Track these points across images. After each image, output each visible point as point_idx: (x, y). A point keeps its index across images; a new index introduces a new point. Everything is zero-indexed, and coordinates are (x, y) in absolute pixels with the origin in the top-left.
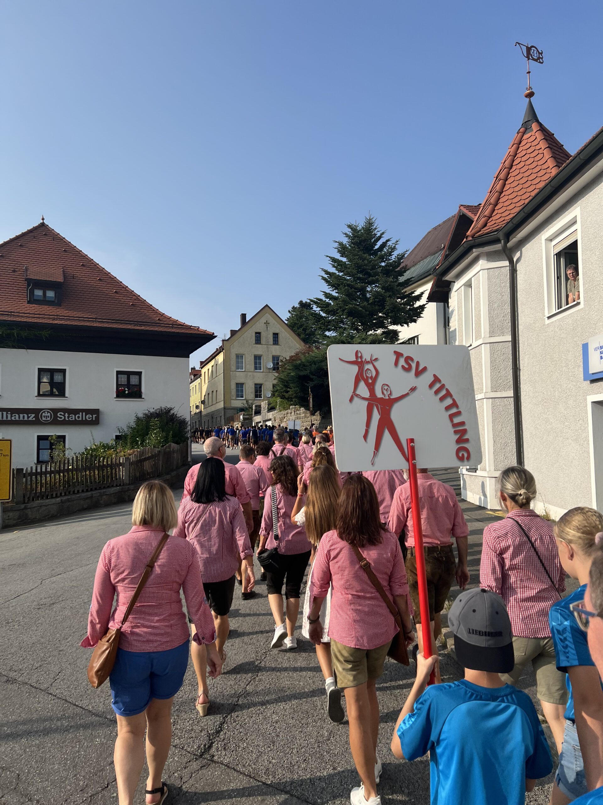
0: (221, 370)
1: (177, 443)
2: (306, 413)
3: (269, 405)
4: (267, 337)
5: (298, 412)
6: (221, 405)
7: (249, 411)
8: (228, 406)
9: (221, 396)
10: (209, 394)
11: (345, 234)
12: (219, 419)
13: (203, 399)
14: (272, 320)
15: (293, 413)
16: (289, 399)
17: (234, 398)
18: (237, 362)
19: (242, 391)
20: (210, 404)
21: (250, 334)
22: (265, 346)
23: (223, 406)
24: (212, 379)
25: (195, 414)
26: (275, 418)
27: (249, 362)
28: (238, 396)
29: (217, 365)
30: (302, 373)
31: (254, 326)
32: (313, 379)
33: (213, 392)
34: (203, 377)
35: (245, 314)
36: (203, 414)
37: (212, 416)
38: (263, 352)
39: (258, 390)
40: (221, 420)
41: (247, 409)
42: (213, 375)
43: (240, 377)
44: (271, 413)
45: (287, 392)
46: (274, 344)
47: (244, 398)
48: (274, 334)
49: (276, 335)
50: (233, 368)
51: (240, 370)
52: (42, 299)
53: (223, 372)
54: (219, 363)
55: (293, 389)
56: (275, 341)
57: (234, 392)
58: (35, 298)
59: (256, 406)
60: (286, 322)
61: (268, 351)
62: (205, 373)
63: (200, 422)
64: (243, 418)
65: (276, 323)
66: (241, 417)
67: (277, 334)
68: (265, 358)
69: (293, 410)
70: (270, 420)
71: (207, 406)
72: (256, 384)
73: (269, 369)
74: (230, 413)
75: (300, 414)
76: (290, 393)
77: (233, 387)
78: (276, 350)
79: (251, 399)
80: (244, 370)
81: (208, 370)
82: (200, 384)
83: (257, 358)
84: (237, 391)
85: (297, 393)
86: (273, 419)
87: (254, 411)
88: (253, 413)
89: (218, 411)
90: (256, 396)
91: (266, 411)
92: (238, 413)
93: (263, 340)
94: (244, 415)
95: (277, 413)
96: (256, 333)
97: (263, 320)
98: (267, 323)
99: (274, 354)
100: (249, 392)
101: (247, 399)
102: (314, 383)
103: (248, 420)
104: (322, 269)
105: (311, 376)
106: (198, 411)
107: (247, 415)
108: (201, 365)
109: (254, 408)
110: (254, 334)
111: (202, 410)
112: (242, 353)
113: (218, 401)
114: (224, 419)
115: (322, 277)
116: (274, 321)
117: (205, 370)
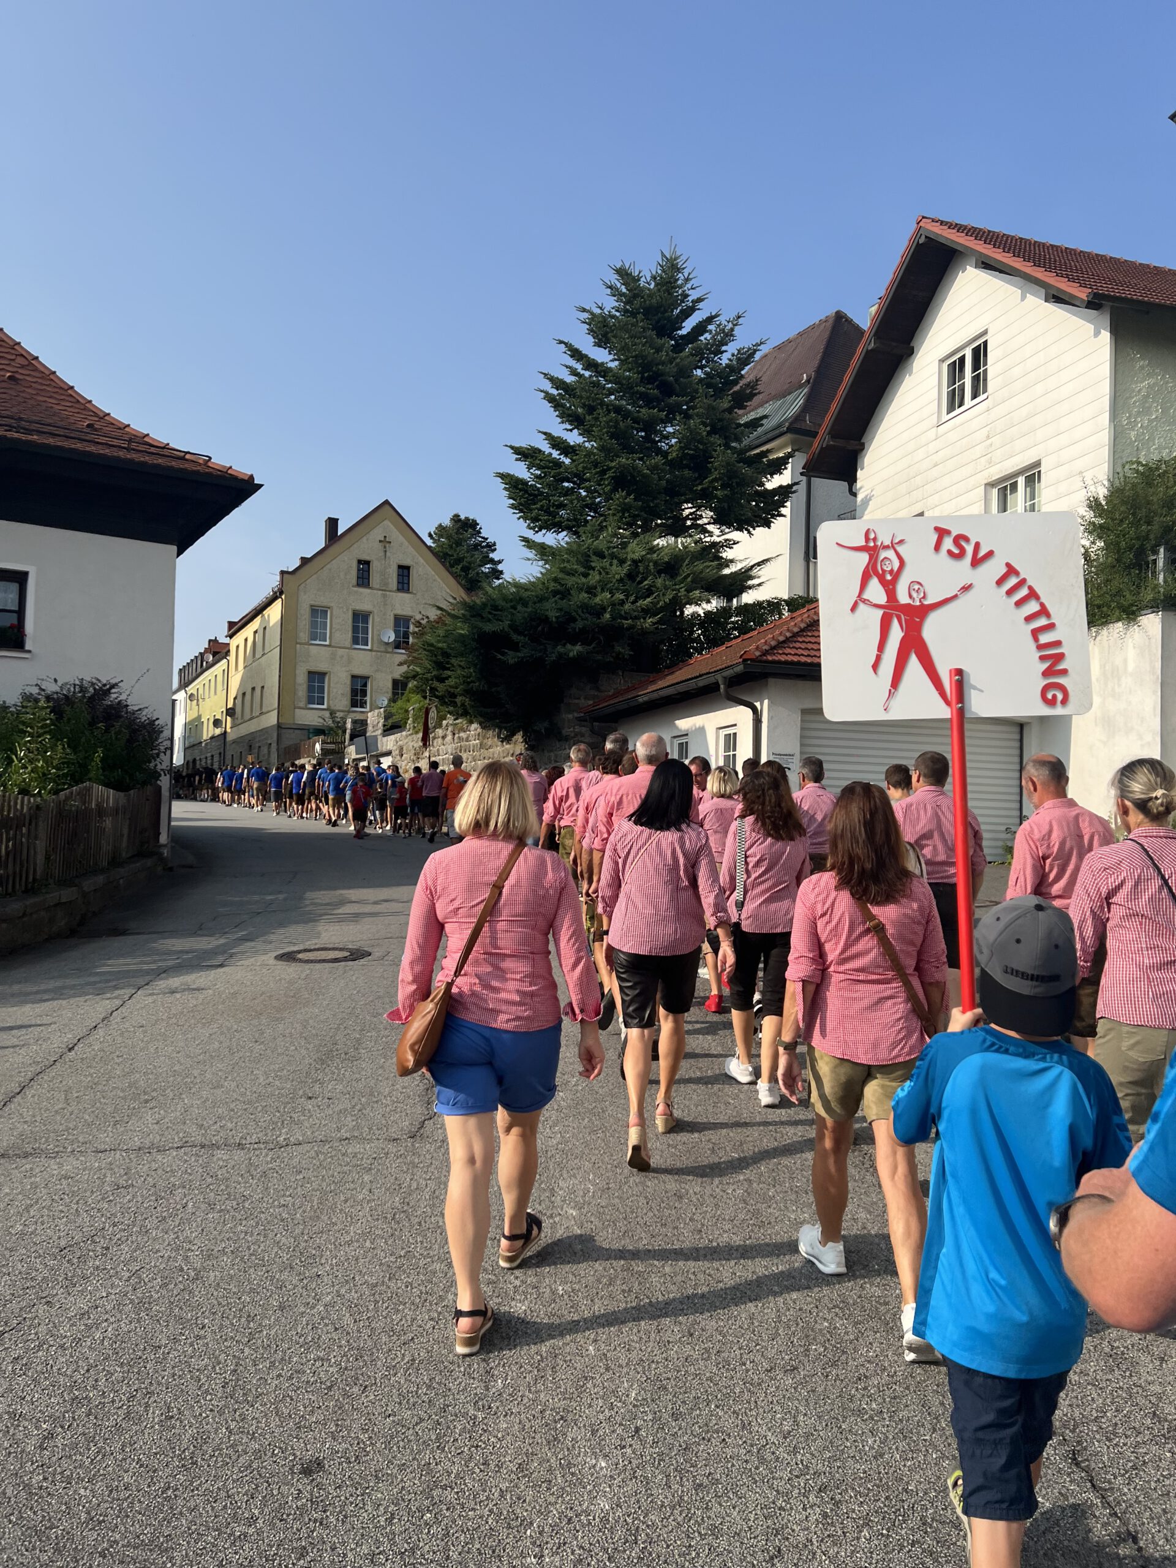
0: (274, 639)
1: (118, 786)
2: (484, 737)
3: (386, 718)
4: (384, 572)
5: (462, 734)
6: (272, 719)
7: (337, 734)
8: (286, 720)
9: (272, 700)
10: (244, 694)
11: (610, 287)
12: (265, 750)
13: (230, 705)
14: (396, 536)
15: (449, 737)
16: (447, 701)
17: (302, 704)
18: (314, 625)
19: (321, 690)
20: (247, 716)
21: (345, 562)
22: (381, 592)
23: (275, 722)
24: (254, 661)
25: (212, 738)
26: (401, 749)
27: (339, 625)
28: (311, 700)
29: (265, 628)
30: (489, 627)
31: (355, 546)
32: (518, 643)
33: (253, 689)
34: (232, 657)
35: (337, 520)
36: (229, 738)
37: (250, 743)
38: (374, 606)
39: (359, 692)
40: (269, 752)
41: (331, 729)
42: (256, 653)
43: (318, 657)
44: (392, 737)
45: (442, 680)
46: (399, 590)
47: (325, 707)
48: (400, 567)
49: (405, 571)
50: (304, 636)
51: (317, 642)
53: (279, 643)
54: (271, 624)
55: (459, 672)
56: (403, 583)
57: (302, 692)
59: (354, 722)
60: (429, 542)
61: (385, 604)
62: (238, 647)
63: (222, 755)
64: (322, 749)
65: (406, 543)
66: (318, 747)
67: (408, 568)
68: (377, 619)
69: (450, 729)
70: (388, 753)
71: (240, 721)
72: (353, 677)
73: (387, 644)
74: (290, 739)
75: (467, 740)
76: (451, 682)
77: (302, 679)
78: (403, 605)
79: (341, 708)
80: (327, 643)
81: (246, 640)
82: (226, 672)
83: (360, 619)
84: (311, 689)
85: (469, 683)
86: (395, 753)
87: (348, 732)
88: (347, 736)
89: (264, 731)
90: (354, 704)
91: (380, 732)
92: (309, 738)
93: (375, 579)
94: (323, 742)
95: (407, 736)
96: (360, 562)
97: (377, 534)
98: (385, 542)
99: (399, 612)
100: (337, 692)
101: (333, 708)
102: (519, 654)
103: (333, 756)
104: (545, 375)
105: (515, 637)
106: (218, 731)
107: (330, 743)
108: (230, 629)
109: (349, 725)
110: (355, 564)
111: (228, 730)
112: (325, 604)
113: (264, 710)
114: (278, 750)
115: (546, 393)
116: (401, 538)
117: (238, 639)
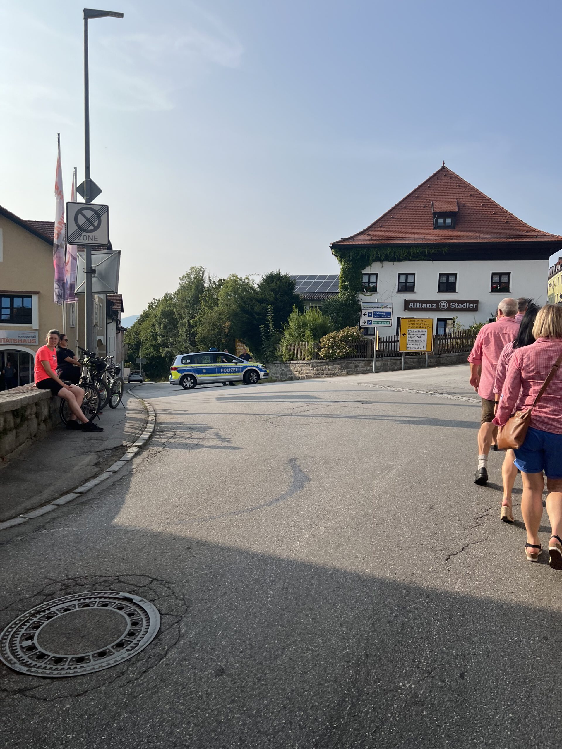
52: (442, 225)
58: (438, 225)
